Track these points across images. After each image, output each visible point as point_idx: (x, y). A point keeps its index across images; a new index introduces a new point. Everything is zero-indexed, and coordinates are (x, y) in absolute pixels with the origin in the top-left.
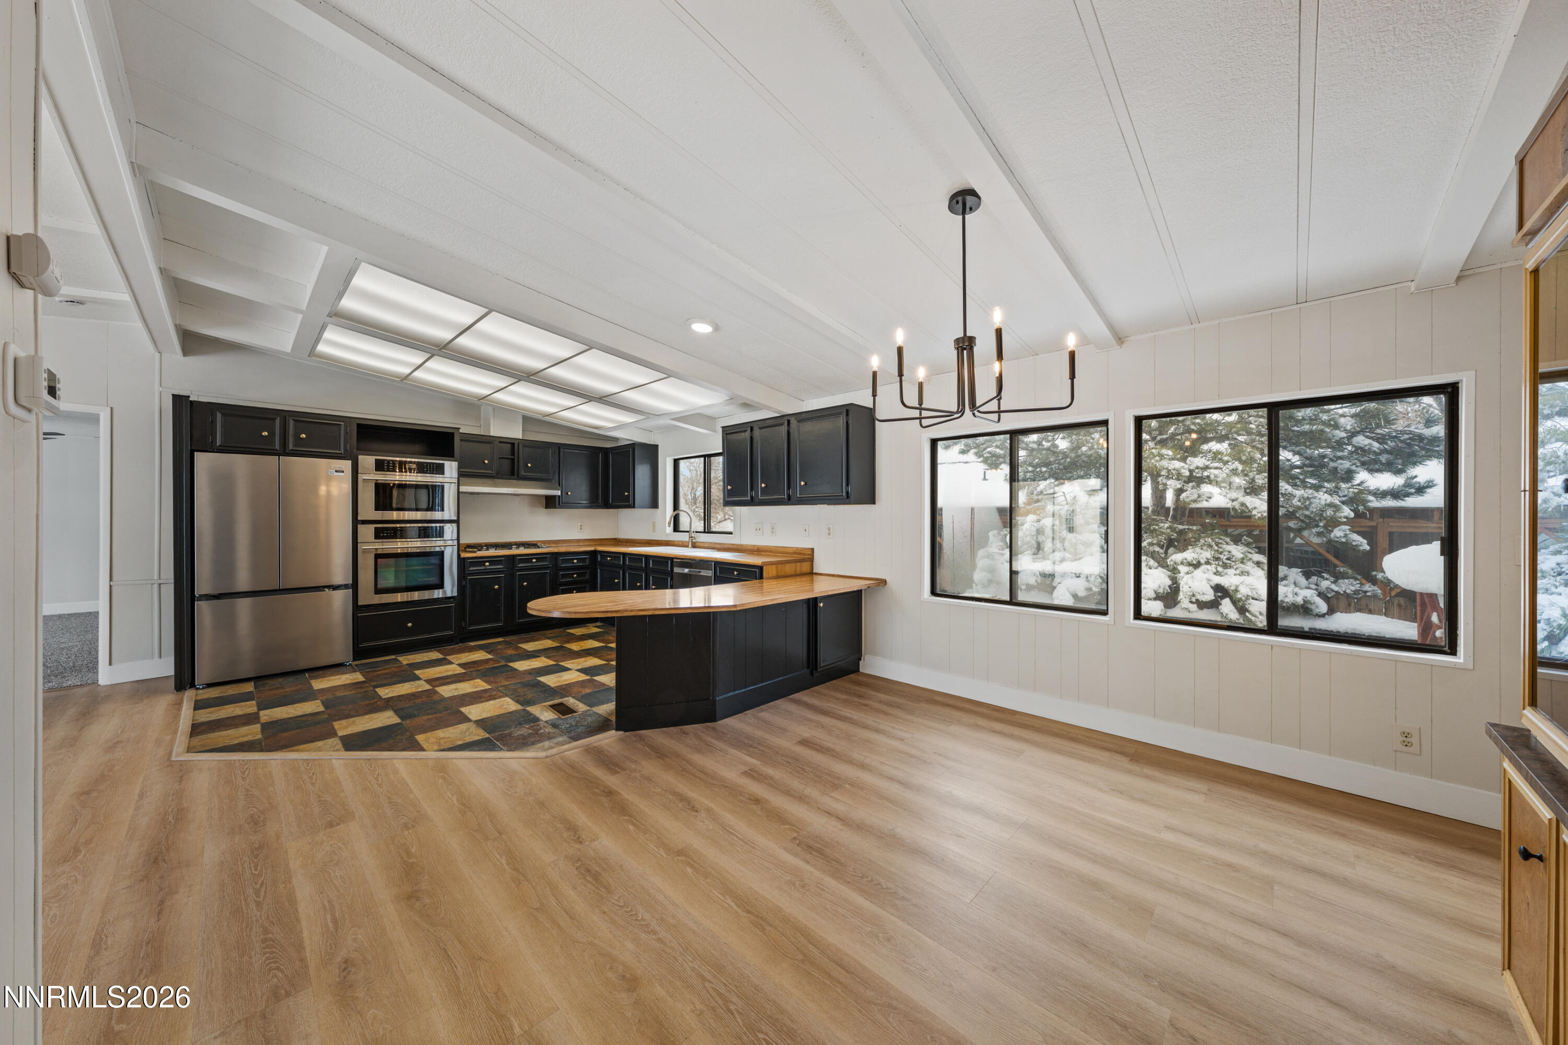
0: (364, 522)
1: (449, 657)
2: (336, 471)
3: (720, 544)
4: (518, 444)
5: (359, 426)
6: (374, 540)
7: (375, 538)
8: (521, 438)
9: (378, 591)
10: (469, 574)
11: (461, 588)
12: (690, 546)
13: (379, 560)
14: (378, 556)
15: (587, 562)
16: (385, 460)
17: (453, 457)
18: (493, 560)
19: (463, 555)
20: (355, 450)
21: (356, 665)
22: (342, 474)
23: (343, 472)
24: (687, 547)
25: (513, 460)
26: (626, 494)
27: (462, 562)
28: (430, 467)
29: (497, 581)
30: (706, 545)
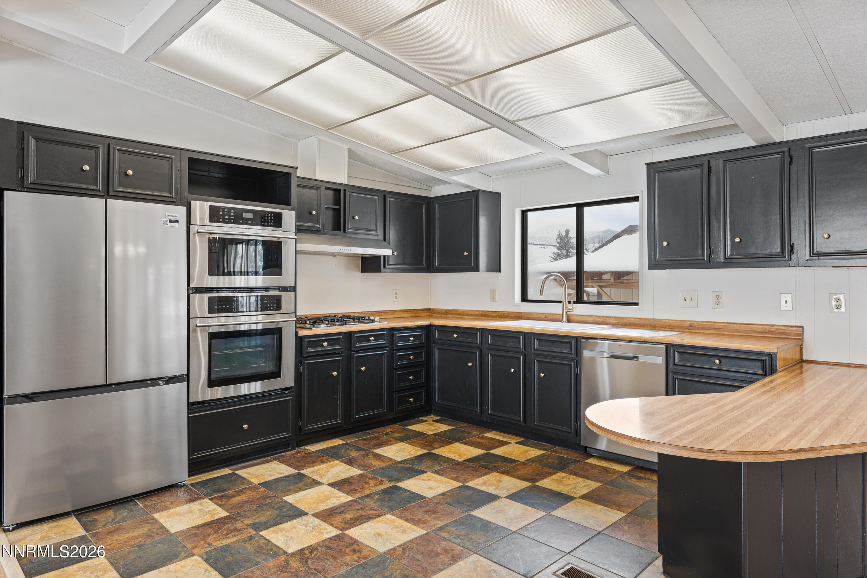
0: (199, 290)
1: (306, 471)
2: (171, 221)
3: (615, 318)
4: (345, 190)
5: (192, 161)
6: (207, 314)
7: (210, 312)
8: (346, 183)
9: (212, 383)
10: (306, 357)
11: (299, 376)
12: (565, 319)
13: (212, 341)
14: (213, 336)
15: (423, 339)
16: (219, 207)
17: (290, 205)
18: (331, 338)
19: (302, 333)
20: (186, 194)
21: (192, 485)
22: (177, 225)
23: (178, 222)
24: (561, 321)
25: (339, 210)
26: (466, 254)
27: (299, 340)
28: (268, 217)
29: (334, 365)
30: (590, 319)
